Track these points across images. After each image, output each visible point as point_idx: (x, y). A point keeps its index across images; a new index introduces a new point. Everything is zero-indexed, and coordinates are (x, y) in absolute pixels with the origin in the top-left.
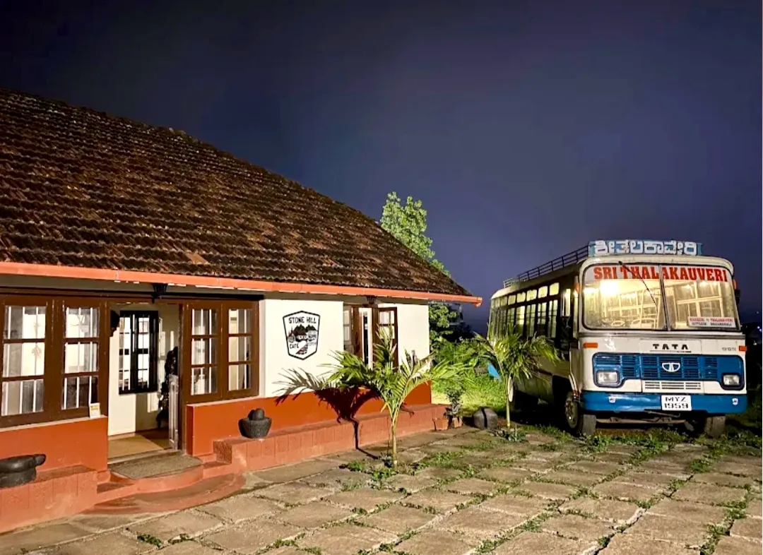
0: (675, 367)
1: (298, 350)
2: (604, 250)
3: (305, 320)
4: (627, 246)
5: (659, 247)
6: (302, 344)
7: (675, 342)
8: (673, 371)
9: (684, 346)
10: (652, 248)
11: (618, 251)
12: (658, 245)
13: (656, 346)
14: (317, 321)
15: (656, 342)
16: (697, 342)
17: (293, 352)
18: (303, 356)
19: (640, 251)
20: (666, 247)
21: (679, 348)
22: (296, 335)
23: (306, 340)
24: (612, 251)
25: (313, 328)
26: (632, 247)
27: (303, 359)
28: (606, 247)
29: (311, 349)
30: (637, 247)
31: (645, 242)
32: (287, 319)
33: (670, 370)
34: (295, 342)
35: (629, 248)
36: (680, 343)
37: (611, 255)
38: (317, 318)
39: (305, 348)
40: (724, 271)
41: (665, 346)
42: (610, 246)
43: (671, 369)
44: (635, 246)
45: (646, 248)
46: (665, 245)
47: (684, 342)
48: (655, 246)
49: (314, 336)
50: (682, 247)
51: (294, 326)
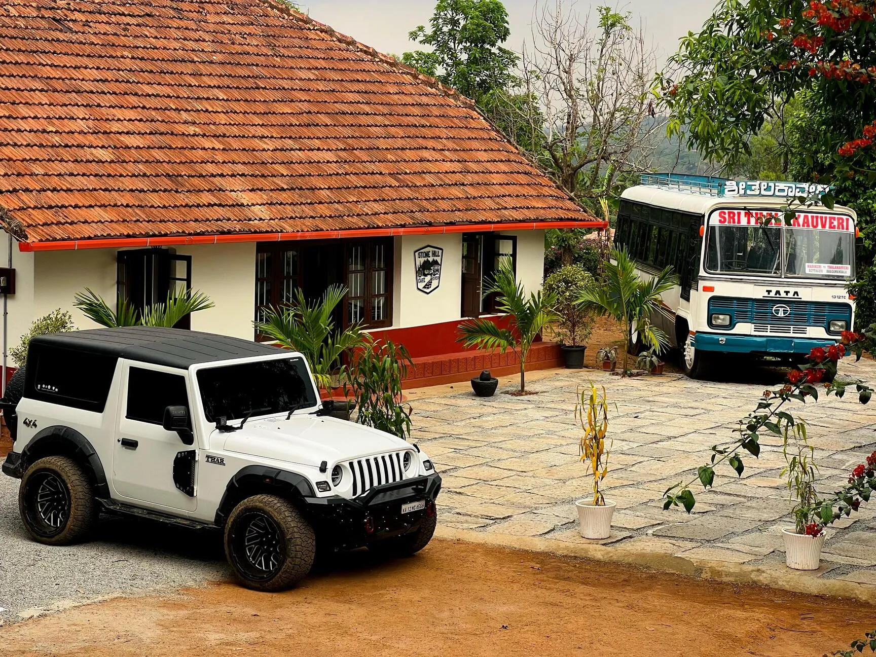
0: (785, 312)
1: (425, 284)
2: (734, 190)
3: (431, 254)
4: (758, 187)
5: (790, 190)
6: (428, 278)
7: (787, 289)
8: (783, 315)
9: (796, 293)
10: (783, 190)
11: (749, 192)
12: (789, 187)
13: (769, 292)
14: (440, 254)
15: (769, 288)
16: (808, 290)
17: (421, 286)
18: (428, 291)
19: (771, 193)
20: (798, 190)
21: (791, 295)
22: (424, 270)
23: (431, 275)
24: (742, 192)
25: (436, 262)
26: (763, 188)
27: (428, 293)
28: (736, 188)
29: (435, 284)
30: (768, 188)
31: (777, 184)
32: (417, 254)
33: (779, 315)
34: (422, 277)
35: (760, 189)
36: (792, 290)
37: (740, 196)
38: (440, 251)
39: (430, 283)
40: (847, 220)
41: (778, 292)
42: (741, 187)
43: (781, 314)
44: (765, 187)
45: (776, 191)
46: (796, 188)
47: (796, 289)
48: (786, 189)
49: (437, 270)
50: (814, 190)
51: (422, 260)
